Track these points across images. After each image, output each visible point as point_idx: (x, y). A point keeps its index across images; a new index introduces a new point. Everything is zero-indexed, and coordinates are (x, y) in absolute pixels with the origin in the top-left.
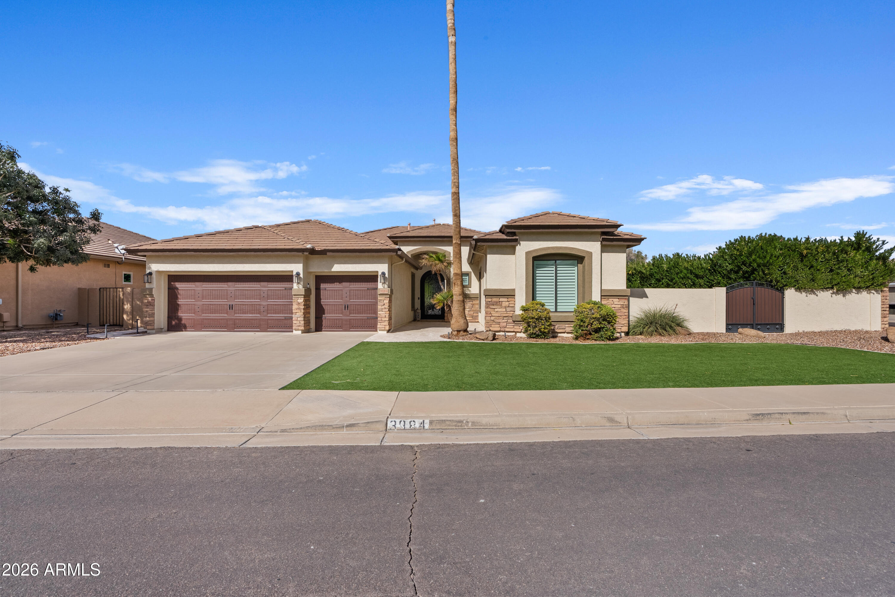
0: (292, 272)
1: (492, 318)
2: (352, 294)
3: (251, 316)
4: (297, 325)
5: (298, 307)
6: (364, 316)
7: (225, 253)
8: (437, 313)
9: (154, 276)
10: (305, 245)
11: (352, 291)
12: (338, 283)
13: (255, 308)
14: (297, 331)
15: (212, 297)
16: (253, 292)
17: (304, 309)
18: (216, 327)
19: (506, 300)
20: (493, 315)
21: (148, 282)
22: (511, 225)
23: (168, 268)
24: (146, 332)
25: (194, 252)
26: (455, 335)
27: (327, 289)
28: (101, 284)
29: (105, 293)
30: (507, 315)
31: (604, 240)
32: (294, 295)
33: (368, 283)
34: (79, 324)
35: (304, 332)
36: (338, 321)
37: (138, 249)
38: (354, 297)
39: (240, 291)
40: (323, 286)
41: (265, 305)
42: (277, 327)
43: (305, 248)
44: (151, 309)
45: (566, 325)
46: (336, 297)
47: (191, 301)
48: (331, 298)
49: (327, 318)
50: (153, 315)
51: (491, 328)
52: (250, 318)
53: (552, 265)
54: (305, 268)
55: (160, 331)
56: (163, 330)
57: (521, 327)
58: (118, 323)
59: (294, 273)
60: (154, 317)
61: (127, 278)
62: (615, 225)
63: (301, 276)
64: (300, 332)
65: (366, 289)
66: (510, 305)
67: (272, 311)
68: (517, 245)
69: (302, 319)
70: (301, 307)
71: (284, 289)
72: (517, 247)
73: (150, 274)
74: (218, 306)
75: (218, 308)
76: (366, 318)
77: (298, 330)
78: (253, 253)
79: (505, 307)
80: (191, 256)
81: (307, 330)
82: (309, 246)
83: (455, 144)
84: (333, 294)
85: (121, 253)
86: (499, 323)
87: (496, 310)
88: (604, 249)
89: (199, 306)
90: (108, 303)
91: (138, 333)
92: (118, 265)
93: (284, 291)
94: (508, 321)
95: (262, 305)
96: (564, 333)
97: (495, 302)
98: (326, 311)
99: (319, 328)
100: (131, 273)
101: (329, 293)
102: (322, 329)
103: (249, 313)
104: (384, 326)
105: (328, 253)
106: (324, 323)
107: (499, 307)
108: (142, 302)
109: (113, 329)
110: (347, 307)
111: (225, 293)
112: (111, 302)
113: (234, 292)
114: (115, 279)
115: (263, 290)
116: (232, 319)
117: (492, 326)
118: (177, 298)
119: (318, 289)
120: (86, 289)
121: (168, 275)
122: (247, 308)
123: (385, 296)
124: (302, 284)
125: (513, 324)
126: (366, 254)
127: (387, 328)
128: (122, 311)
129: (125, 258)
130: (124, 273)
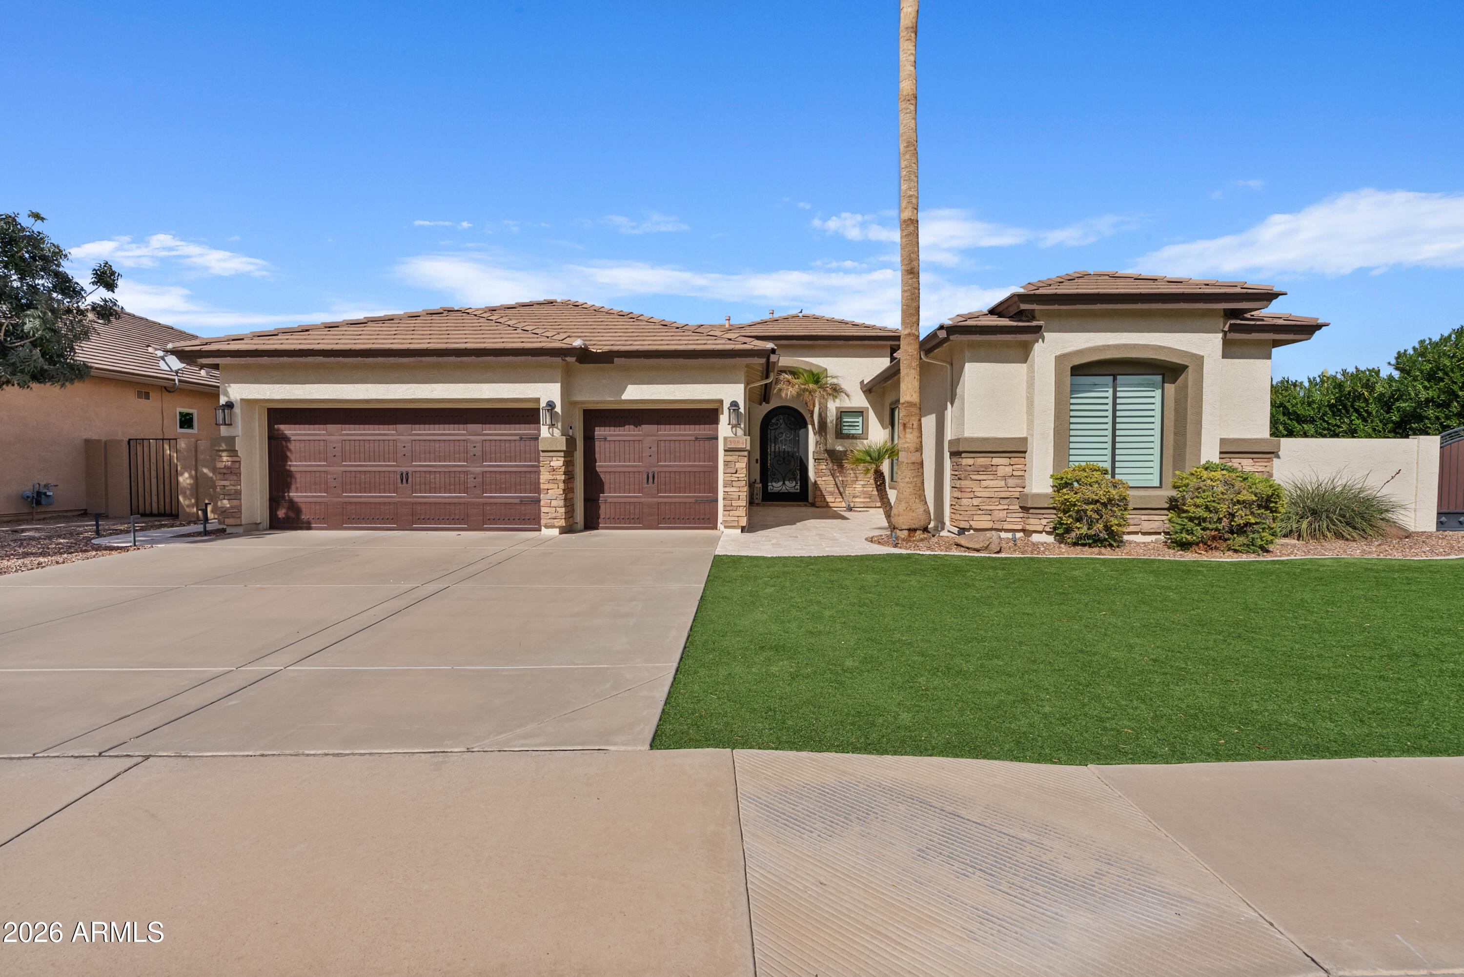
0: (538, 400)
1: (976, 502)
2: (663, 448)
3: (449, 497)
4: (550, 516)
5: (551, 477)
6: (688, 496)
7: (392, 360)
8: (793, 491)
9: (237, 410)
10: (568, 341)
11: (662, 444)
12: (632, 427)
13: (457, 479)
14: (550, 529)
15: (362, 455)
16: (452, 445)
17: (564, 482)
18: (373, 520)
19: (1006, 461)
20: (977, 494)
21: (225, 424)
22: (1035, 294)
23: (268, 393)
24: (224, 530)
25: (324, 356)
26: (903, 540)
27: (609, 439)
28: (133, 433)
29: (139, 449)
30: (1007, 494)
31: (1234, 328)
32: (543, 451)
33: (697, 427)
34: (88, 511)
35: (565, 530)
36: (632, 508)
37: (200, 351)
38: (668, 455)
39: (422, 443)
40: (599, 432)
41: (478, 474)
42: (504, 521)
43: (569, 346)
44: (233, 482)
45: (1143, 517)
46: (627, 456)
47: (318, 465)
48: (617, 458)
49: (609, 500)
50: (236, 495)
51: (972, 523)
52: (446, 500)
53: (1106, 385)
54: (566, 393)
55: (253, 530)
56: (261, 527)
57: (1044, 522)
58: (168, 511)
59: (543, 404)
60: (240, 499)
61: (186, 421)
62: (1268, 293)
63: (558, 409)
64: (556, 531)
65: (693, 438)
66: (1015, 473)
67: (493, 486)
68: (1037, 341)
69: (562, 503)
70: (558, 477)
71: (517, 438)
72: (1036, 345)
73: (230, 405)
74: (377, 476)
75: (377, 480)
76: (692, 500)
77: (553, 527)
78: (452, 359)
79: (1004, 478)
80: (317, 367)
81: (568, 529)
82: (577, 343)
83: (912, 108)
84: (622, 449)
85: (172, 371)
86: (990, 513)
87: (984, 483)
88: (1230, 350)
89: (335, 476)
90: (146, 470)
91: (206, 533)
92: (166, 394)
93: (518, 444)
94: (1011, 507)
95: (472, 473)
96: (1136, 533)
97: (981, 466)
98: (606, 487)
99: (591, 523)
100: (194, 412)
101: (612, 449)
102: (599, 523)
103: (443, 489)
104: (736, 519)
105: (616, 359)
106: (604, 511)
107: (991, 477)
108: (214, 470)
109: (157, 523)
110: (651, 477)
111: (391, 448)
112: (153, 468)
113: (410, 444)
114: (161, 422)
115: (472, 442)
116: (405, 503)
117: (976, 518)
118: (285, 458)
119: (589, 440)
120: (99, 441)
121: (268, 409)
122: (438, 479)
123: (737, 453)
124: (560, 427)
125: (1021, 515)
126: (700, 361)
127: (744, 522)
128: (174, 488)
129: (180, 381)
130: (179, 410)
